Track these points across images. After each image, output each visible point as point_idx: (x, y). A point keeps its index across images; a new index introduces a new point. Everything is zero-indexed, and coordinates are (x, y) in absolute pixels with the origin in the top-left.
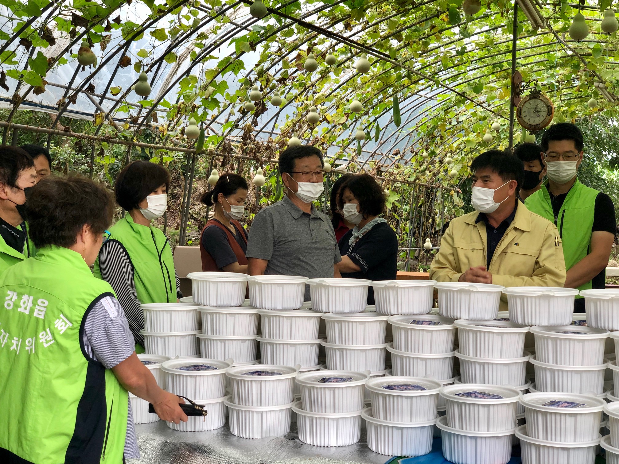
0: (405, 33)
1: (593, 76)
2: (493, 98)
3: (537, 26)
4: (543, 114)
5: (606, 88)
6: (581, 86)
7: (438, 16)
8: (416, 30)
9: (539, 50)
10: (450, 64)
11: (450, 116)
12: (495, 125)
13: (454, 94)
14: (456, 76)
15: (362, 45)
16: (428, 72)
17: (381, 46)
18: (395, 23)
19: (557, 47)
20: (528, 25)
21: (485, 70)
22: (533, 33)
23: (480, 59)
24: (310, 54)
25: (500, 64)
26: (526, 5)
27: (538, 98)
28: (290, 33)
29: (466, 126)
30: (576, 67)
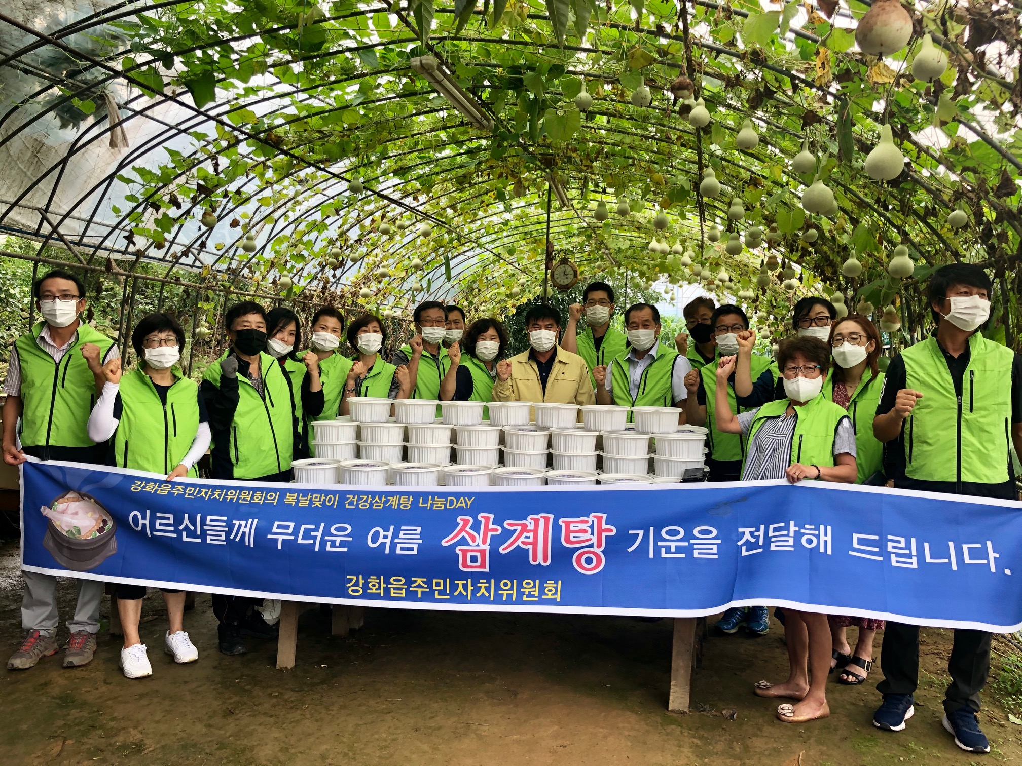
0: (459, 206)
1: (601, 244)
2: (523, 259)
3: (563, 204)
4: (571, 276)
5: (611, 254)
6: (591, 251)
7: (487, 193)
8: (468, 204)
9: (561, 223)
10: (492, 231)
11: (487, 272)
12: (522, 281)
13: (491, 255)
14: (495, 240)
15: (425, 214)
16: (473, 236)
17: (441, 215)
18: (455, 198)
19: (576, 221)
20: (556, 204)
21: (517, 236)
22: (560, 209)
23: (516, 228)
24: (385, 220)
25: (530, 233)
26: (557, 189)
27: (567, 264)
28: (368, 203)
29: (499, 281)
30: (589, 237)
